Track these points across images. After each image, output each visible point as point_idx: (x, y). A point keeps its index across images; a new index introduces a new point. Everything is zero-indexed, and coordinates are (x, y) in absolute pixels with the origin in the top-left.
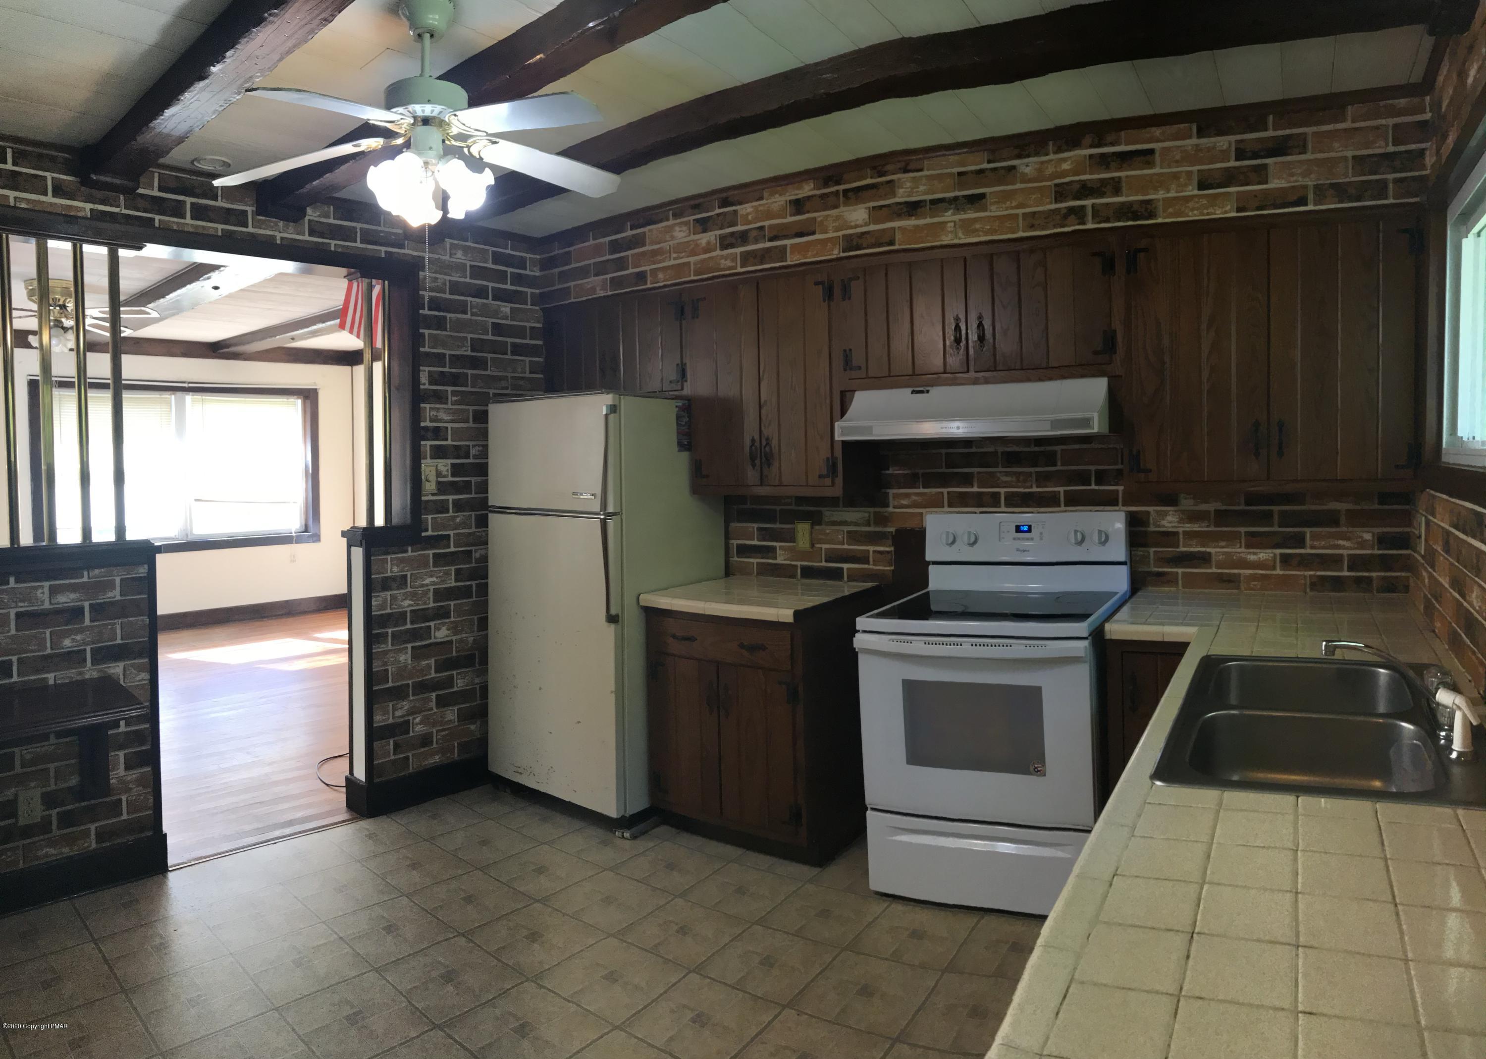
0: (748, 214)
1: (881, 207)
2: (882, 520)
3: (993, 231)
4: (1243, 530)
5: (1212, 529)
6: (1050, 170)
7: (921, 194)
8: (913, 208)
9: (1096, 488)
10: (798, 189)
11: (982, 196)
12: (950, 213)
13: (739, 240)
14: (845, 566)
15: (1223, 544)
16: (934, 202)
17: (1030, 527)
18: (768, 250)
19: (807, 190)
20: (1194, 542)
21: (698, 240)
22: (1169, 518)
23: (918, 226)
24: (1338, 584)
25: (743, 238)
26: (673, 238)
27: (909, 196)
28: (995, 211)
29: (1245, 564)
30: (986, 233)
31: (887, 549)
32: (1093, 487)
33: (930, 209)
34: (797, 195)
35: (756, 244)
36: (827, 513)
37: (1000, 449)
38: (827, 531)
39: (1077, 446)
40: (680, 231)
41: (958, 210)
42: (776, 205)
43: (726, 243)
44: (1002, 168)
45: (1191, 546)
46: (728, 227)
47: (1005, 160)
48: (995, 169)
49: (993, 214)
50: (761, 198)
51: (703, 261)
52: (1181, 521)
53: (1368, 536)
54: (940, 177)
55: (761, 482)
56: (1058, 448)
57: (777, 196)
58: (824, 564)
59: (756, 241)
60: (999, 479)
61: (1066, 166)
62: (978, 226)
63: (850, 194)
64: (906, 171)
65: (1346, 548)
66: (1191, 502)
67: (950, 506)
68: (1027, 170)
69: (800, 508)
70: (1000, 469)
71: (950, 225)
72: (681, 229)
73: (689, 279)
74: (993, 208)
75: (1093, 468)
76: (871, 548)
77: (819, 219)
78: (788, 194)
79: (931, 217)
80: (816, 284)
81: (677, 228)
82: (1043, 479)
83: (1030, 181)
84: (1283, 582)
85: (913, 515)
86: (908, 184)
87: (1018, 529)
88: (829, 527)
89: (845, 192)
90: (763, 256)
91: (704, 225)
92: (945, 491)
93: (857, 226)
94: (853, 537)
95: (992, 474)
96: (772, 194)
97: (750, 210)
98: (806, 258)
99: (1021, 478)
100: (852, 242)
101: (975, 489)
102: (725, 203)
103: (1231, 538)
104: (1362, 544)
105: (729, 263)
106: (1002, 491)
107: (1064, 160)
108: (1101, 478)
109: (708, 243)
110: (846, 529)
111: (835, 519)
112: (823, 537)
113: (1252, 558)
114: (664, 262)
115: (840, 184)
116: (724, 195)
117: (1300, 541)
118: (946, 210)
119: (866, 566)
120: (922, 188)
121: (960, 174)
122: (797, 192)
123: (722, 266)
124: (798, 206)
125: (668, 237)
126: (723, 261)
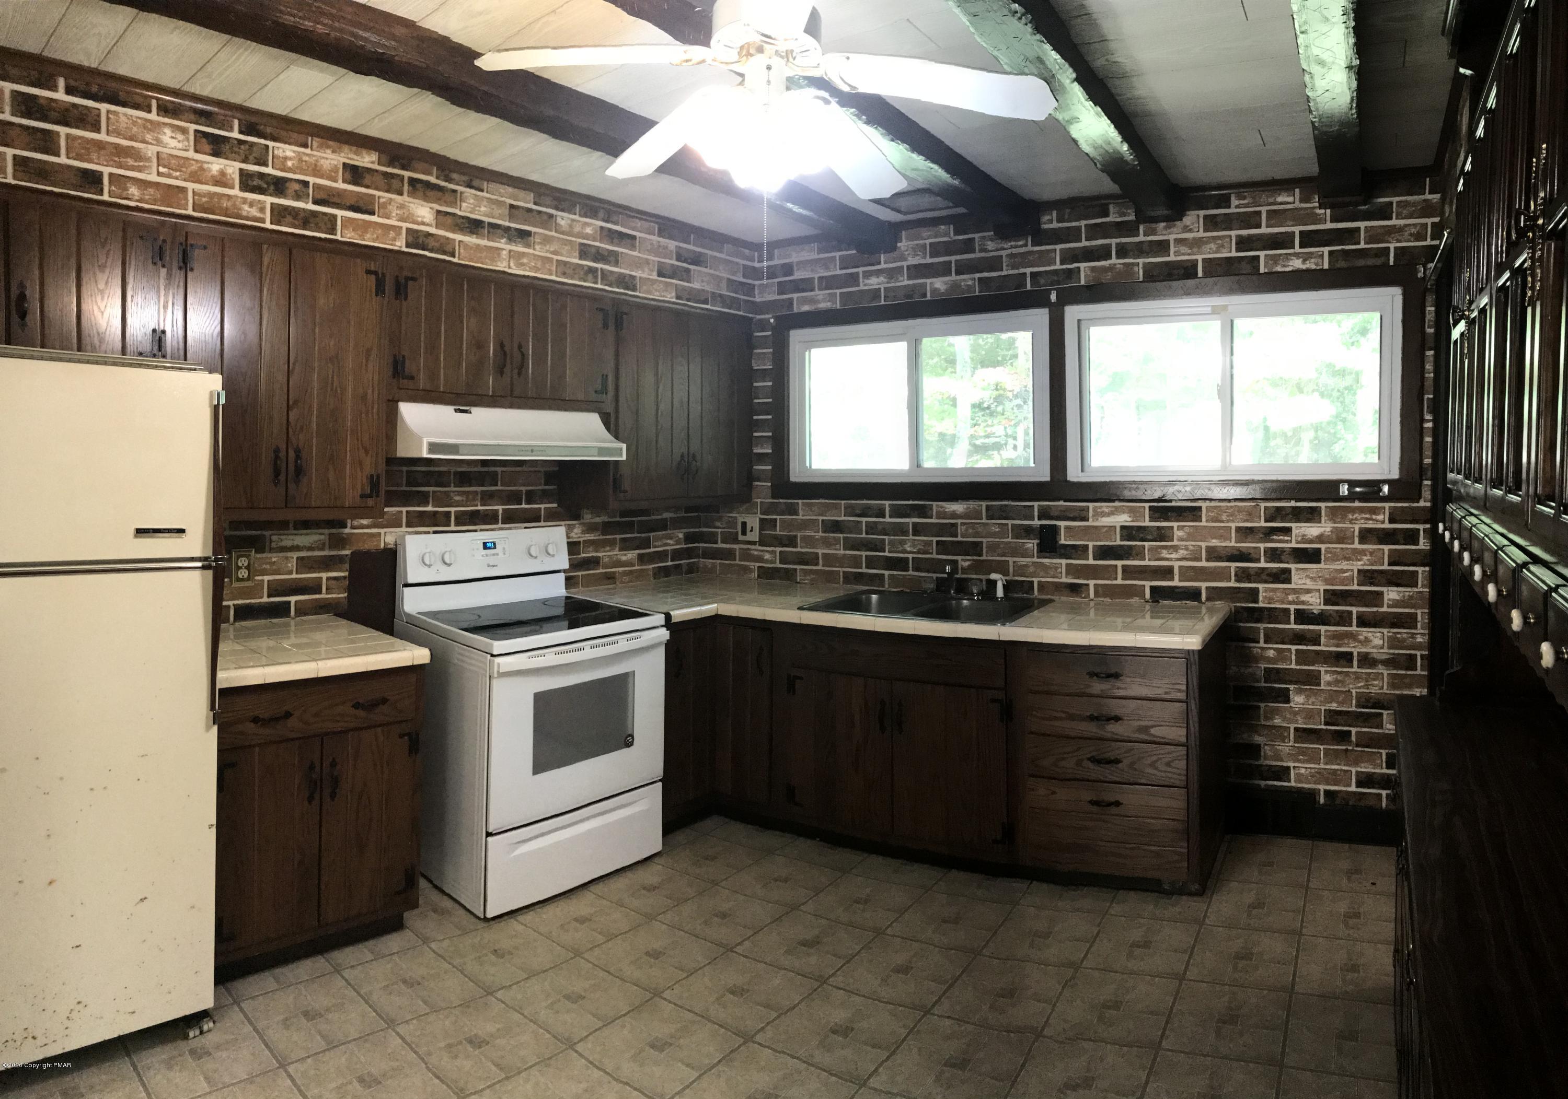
0: (286, 158)
1: (447, 213)
2: (339, 542)
3: (537, 269)
4: (618, 537)
5: (601, 537)
6: (577, 229)
7: (481, 213)
8: (474, 226)
9: (527, 506)
10: (356, 153)
11: (529, 234)
12: (503, 241)
13: (272, 187)
14: (293, 599)
15: (608, 548)
16: (493, 226)
17: (495, 544)
18: (314, 214)
19: (367, 160)
20: (591, 549)
21: (205, 162)
22: (576, 530)
23: (479, 245)
24: (666, 571)
25: (278, 186)
26: (159, 142)
27: (470, 212)
28: (539, 251)
29: (619, 564)
30: (531, 269)
31: (342, 574)
32: (524, 506)
33: (489, 232)
34: (351, 159)
35: (297, 200)
36: (274, 538)
37: (453, 470)
38: (274, 560)
39: (513, 469)
40: (172, 138)
41: (510, 240)
42: (328, 162)
43: (248, 182)
44: (546, 213)
45: (589, 552)
46: (255, 164)
47: (547, 207)
48: (540, 212)
49: (537, 253)
50: (305, 146)
51: (212, 195)
52: (583, 532)
53: (681, 536)
54: (499, 204)
55: (286, 503)
56: (499, 469)
57: (329, 151)
58: (265, 599)
59: (298, 197)
60: (452, 498)
61: (589, 230)
62: (525, 261)
63: (419, 186)
64: (470, 186)
65: (671, 545)
66: (589, 516)
67: (408, 526)
68: (563, 223)
69: (238, 533)
70: (453, 489)
71: (504, 252)
72: (173, 135)
73: (183, 212)
74: (537, 247)
75: (523, 489)
76: (324, 575)
77: (382, 200)
78: (342, 155)
79: (488, 240)
80: (368, 272)
81: (168, 131)
82: (487, 498)
83: (563, 233)
84: (640, 575)
85: (372, 535)
86: (472, 201)
87: (485, 546)
88: (275, 555)
89: (412, 181)
90: (307, 219)
91: (217, 146)
92: (404, 509)
93: (423, 223)
94: (305, 564)
95: (447, 494)
96: (321, 146)
97: (289, 154)
98: (364, 240)
99: (471, 497)
100: (417, 239)
101: (430, 508)
102: (249, 129)
103: (612, 543)
104: (678, 543)
105: (254, 212)
106: (453, 510)
107: (586, 224)
108: (531, 497)
109: (223, 173)
110: (295, 555)
111: (284, 543)
112: (268, 567)
113: (624, 558)
114: (140, 171)
115: (407, 170)
116: (254, 119)
117: (646, 543)
118: (502, 237)
119: (317, 596)
120: (483, 209)
121: (512, 206)
122: (355, 157)
123: (244, 213)
124: (355, 174)
125: (149, 137)
126: (246, 207)
